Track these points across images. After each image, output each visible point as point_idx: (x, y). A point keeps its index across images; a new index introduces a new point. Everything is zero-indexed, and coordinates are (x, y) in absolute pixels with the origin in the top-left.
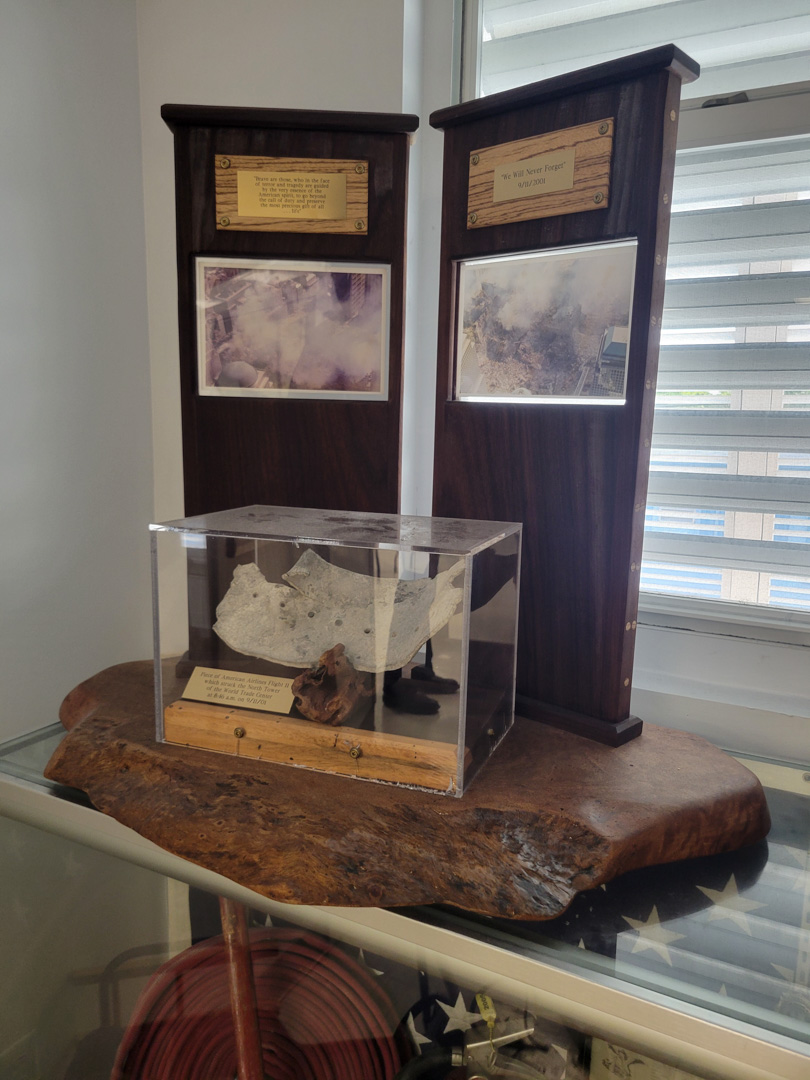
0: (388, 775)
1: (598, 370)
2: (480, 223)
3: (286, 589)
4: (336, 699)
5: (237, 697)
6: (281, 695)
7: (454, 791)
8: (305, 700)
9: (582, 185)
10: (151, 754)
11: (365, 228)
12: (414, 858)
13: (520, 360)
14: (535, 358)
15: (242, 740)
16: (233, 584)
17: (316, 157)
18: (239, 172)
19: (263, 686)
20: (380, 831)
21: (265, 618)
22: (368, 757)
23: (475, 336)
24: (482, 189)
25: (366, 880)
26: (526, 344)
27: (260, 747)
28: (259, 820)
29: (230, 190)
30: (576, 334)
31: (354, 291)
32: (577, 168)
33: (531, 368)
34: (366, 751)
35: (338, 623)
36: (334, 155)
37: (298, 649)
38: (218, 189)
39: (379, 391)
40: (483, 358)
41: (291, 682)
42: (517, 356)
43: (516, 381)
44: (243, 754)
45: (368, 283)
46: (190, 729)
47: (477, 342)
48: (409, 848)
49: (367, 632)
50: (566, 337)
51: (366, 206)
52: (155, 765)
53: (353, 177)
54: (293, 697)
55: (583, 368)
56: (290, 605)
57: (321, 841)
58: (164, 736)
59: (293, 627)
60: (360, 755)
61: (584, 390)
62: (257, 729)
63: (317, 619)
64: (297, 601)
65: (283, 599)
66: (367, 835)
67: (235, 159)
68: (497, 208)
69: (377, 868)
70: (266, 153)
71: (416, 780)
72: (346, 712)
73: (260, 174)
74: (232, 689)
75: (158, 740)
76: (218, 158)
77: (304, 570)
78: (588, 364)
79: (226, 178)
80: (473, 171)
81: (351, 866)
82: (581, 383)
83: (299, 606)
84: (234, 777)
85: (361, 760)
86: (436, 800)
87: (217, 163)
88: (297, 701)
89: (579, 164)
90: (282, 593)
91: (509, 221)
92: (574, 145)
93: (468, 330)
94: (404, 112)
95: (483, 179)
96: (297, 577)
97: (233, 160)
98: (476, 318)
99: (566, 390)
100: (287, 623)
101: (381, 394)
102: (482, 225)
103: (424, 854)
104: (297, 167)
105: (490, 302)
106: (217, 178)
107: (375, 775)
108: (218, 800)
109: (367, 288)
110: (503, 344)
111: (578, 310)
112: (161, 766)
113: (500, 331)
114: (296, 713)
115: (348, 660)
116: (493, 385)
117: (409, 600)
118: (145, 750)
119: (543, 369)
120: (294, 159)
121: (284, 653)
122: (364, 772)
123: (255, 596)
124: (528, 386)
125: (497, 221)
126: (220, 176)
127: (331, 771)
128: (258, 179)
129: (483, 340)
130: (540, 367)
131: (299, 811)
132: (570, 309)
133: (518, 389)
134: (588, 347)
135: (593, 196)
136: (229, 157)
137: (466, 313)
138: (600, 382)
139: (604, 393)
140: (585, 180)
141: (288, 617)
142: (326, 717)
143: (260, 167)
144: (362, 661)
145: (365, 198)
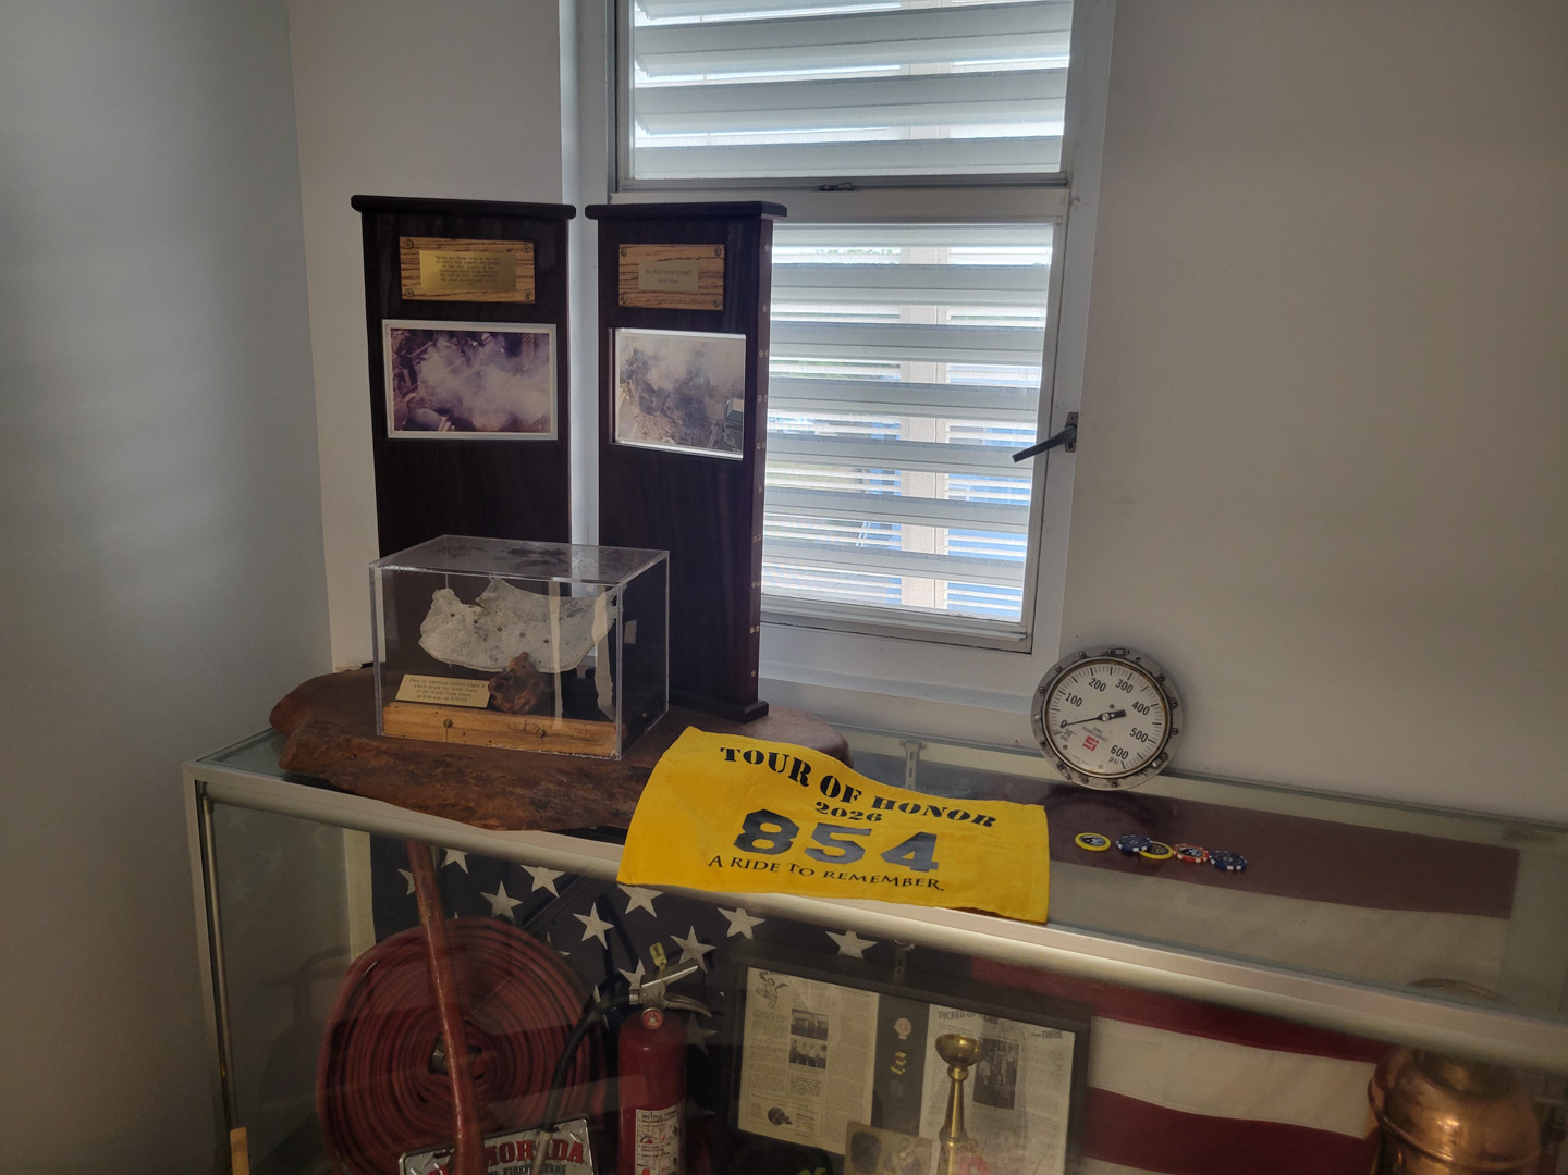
0: (566, 749)
1: (724, 431)
2: (628, 304)
3: (478, 609)
4: (524, 694)
5: (442, 696)
6: (480, 693)
7: (615, 756)
8: (499, 697)
9: (705, 291)
10: (375, 744)
11: (532, 298)
12: (585, 799)
13: (666, 415)
14: (677, 415)
15: (450, 730)
16: (433, 606)
17: (489, 239)
18: (421, 252)
19: (464, 688)
20: (560, 783)
21: (462, 633)
22: (551, 736)
23: (630, 391)
24: (630, 276)
25: (552, 813)
26: (669, 403)
27: (464, 734)
28: (472, 781)
29: (413, 266)
30: (707, 400)
31: (524, 348)
32: (700, 277)
33: (674, 422)
34: (548, 731)
35: (522, 635)
36: (503, 237)
37: (491, 657)
38: (402, 266)
39: (549, 431)
40: (636, 410)
41: (487, 683)
42: (663, 411)
43: (663, 432)
44: (450, 740)
45: (537, 341)
46: (406, 723)
47: (631, 396)
48: (581, 793)
49: (546, 641)
50: (700, 401)
51: (533, 280)
52: (379, 752)
53: (520, 255)
54: (489, 694)
55: (713, 427)
56: (482, 621)
57: (519, 790)
58: (383, 730)
59: (485, 639)
60: (544, 735)
61: (714, 445)
62: (461, 720)
63: (504, 633)
64: (488, 618)
65: (476, 617)
66: (551, 786)
67: (417, 241)
68: (643, 295)
69: (559, 806)
70: (443, 235)
71: (587, 750)
72: (532, 703)
73: (439, 253)
74: (437, 690)
75: (378, 733)
76: (403, 240)
77: (494, 595)
78: (717, 425)
79: (410, 256)
80: (622, 260)
81: (540, 805)
82: (712, 439)
83: (489, 623)
84: (447, 755)
85: (545, 738)
86: (601, 763)
87: (401, 244)
88: (492, 697)
89: (703, 274)
90: (475, 612)
91: (651, 306)
92: (698, 259)
93: (624, 385)
94: (564, 203)
95: (630, 268)
96: (488, 600)
97: (415, 242)
98: (630, 377)
99: (703, 445)
100: (480, 636)
101: (551, 434)
102: (631, 305)
103: (592, 797)
104: (473, 247)
105: (640, 365)
106: (402, 257)
107: (556, 749)
108: (438, 771)
109: (536, 345)
110: (651, 400)
111: (708, 382)
112: (385, 752)
113: (649, 389)
114: (492, 707)
115: (531, 664)
116: (645, 433)
117: (579, 615)
118: (369, 742)
119: (684, 424)
120: (469, 241)
121: (481, 662)
122: (547, 747)
123: (453, 615)
124: (673, 437)
125: (642, 304)
126: (404, 255)
127: (522, 748)
128: (438, 257)
129: (636, 396)
130: (681, 422)
131: (500, 774)
132: (702, 380)
133: (665, 439)
134: (716, 412)
135: (712, 300)
136: (412, 239)
137: (622, 371)
138: (726, 439)
139: (728, 449)
140: (707, 288)
141: (481, 632)
142: (517, 708)
143: (439, 247)
144: (542, 664)
145: (532, 273)
